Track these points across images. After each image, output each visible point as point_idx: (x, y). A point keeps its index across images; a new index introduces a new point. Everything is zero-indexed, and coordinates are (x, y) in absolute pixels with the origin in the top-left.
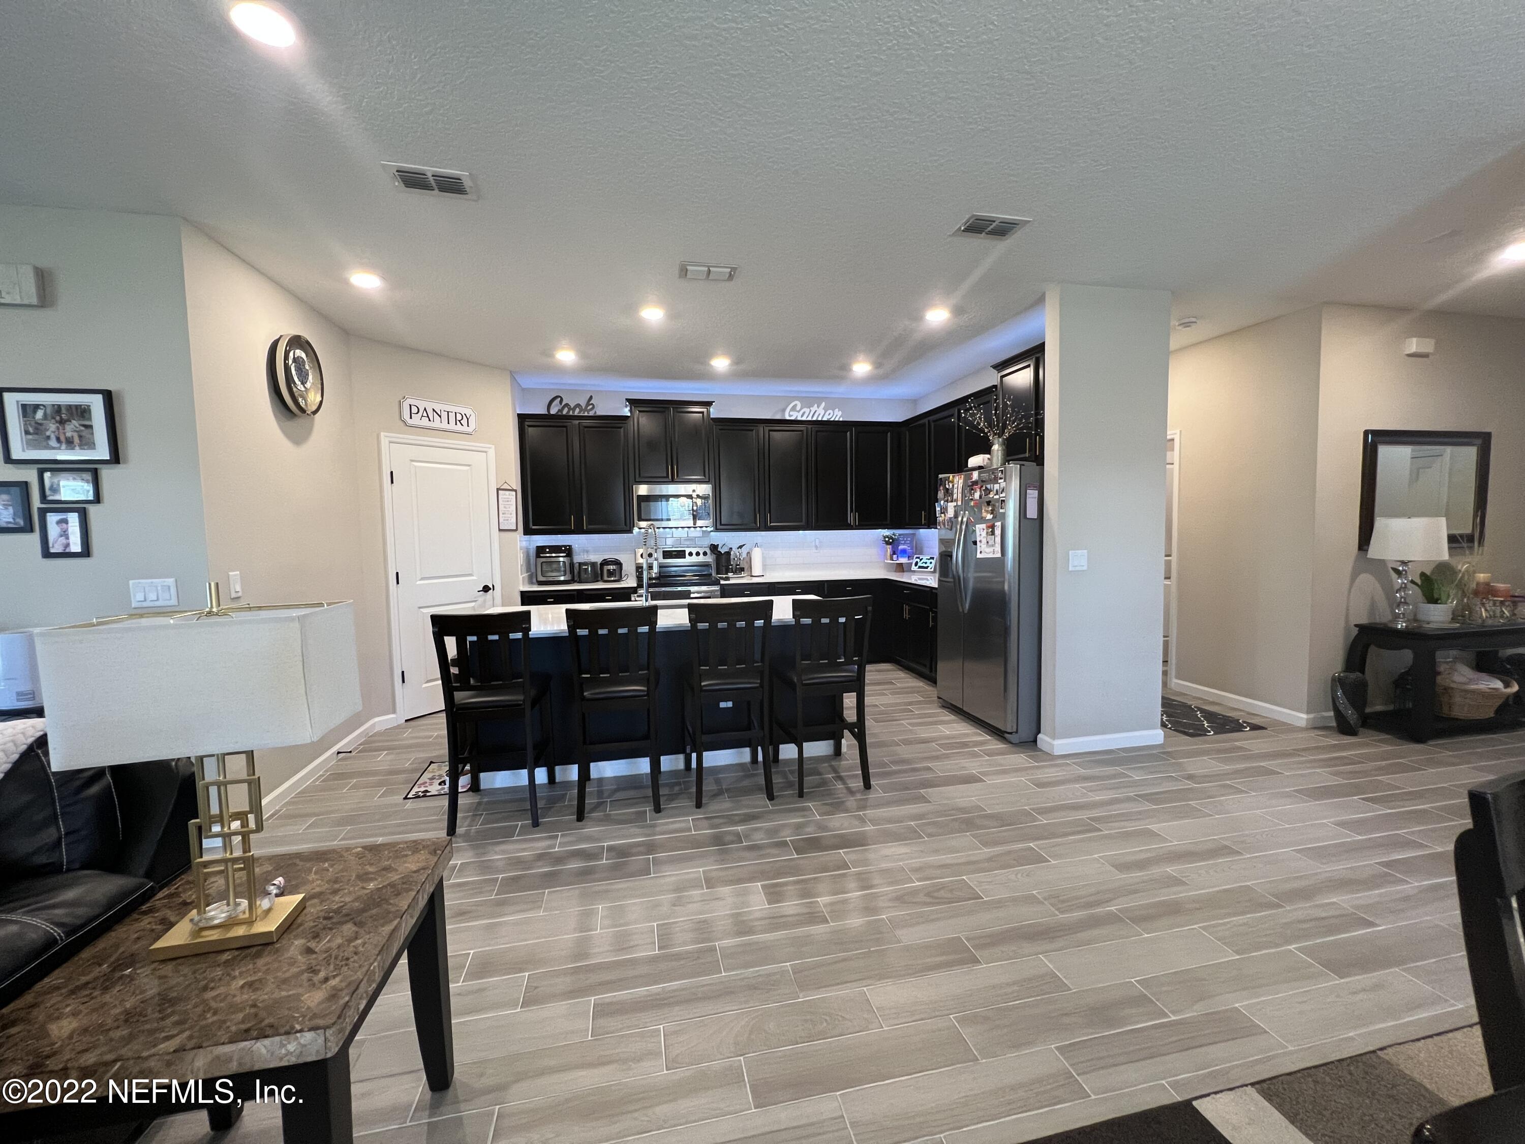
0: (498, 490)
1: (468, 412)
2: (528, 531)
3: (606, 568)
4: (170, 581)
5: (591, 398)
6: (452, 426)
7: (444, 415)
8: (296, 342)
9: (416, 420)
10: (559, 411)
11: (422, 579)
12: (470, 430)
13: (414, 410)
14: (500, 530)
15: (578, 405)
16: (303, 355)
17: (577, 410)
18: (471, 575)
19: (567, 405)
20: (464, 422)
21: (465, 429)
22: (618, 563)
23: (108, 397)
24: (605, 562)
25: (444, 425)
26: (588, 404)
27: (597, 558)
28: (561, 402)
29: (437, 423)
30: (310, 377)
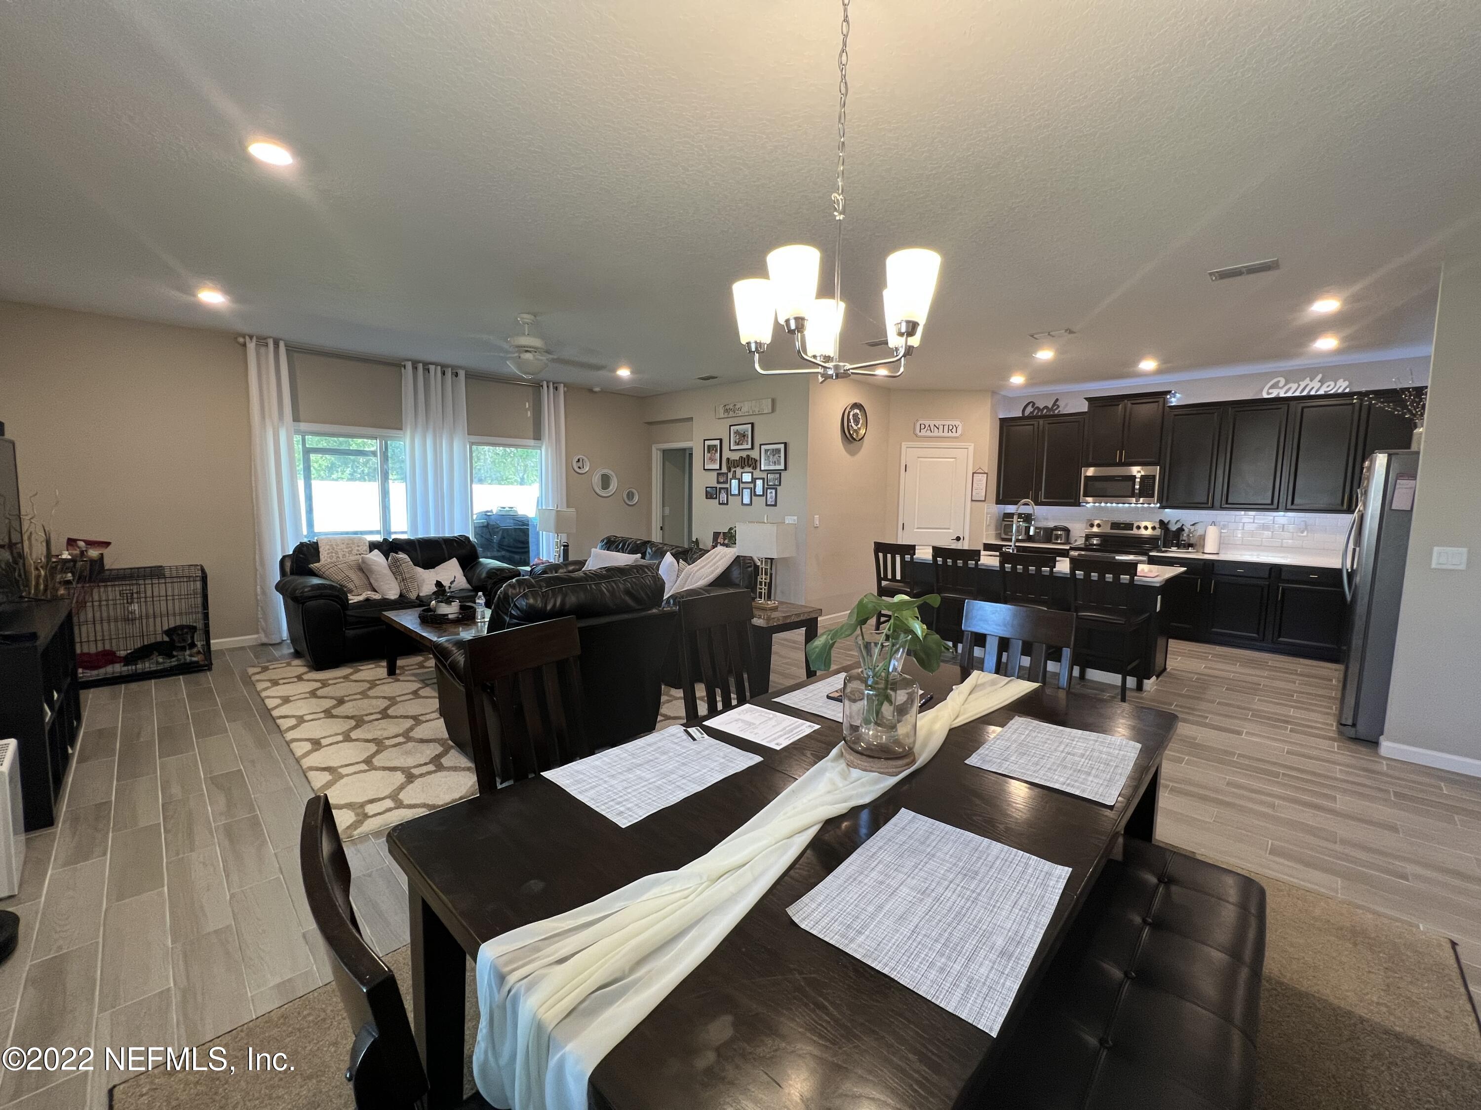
0: (973, 473)
1: (957, 423)
2: (999, 502)
3: (1055, 532)
4: (796, 518)
5: (1057, 400)
6: (946, 434)
7: (941, 428)
8: (856, 406)
9: (923, 433)
10: (1031, 413)
11: (918, 528)
12: (957, 435)
13: (923, 426)
14: (972, 500)
15: (1046, 407)
16: (858, 411)
17: (1045, 411)
18: (949, 529)
19: (1038, 408)
20: (954, 430)
21: (954, 434)
22: (1067, 530)
23: (785, 444)
24: (1056, 528)
25: (941, 434)
26: (1054, 404)
27: (1051, 524)
28: (1033, 406)
29: (936, 433)
30: (861, 422)
